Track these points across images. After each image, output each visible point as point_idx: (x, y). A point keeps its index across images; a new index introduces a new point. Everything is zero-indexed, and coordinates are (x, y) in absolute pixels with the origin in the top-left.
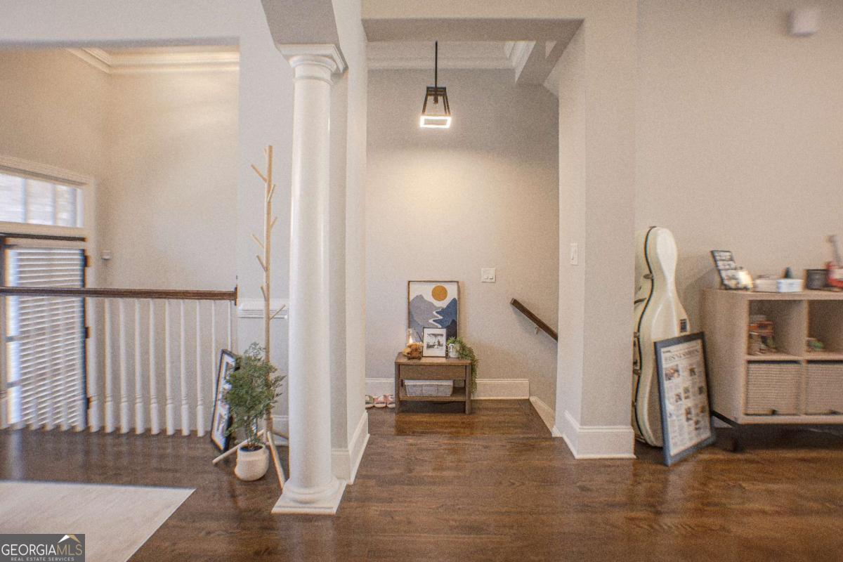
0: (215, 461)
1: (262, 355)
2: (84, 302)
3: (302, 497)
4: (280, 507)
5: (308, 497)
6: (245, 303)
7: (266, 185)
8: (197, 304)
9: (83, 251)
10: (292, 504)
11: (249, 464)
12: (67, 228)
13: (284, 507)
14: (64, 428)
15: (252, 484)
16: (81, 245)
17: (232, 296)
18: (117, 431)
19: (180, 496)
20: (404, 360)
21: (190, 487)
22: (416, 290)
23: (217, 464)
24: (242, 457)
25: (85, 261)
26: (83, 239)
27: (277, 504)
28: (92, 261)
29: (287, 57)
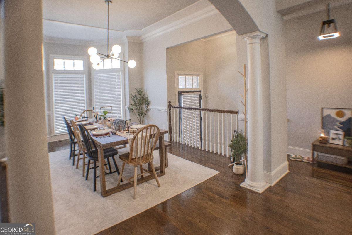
0: (229, 165)
1: (244, 134)
2: (200, 112)
3: (250, 184)
4: (243, 185)
5: (253, 185)
6: (241, 116)
7: (244, 77)
8: (227, 115)
9: (200, 95)
10: (247, 185)
11: (237, 169)
12: (196, 88)
13: (244, 185)
14: (193, 146)
15: (237, 175)
16: (199, 93)
17: (237, 113)
18: (205, 150)
19: (216, 173)
20: (318, 143)
21: (219, 171)
22: (326, 112)
23: (229, 167)
24: (235, 167)
25: (201, 98)
26: (200, 91)
27: (242, 184)
28: (203, 98)
29: (244, 38)
